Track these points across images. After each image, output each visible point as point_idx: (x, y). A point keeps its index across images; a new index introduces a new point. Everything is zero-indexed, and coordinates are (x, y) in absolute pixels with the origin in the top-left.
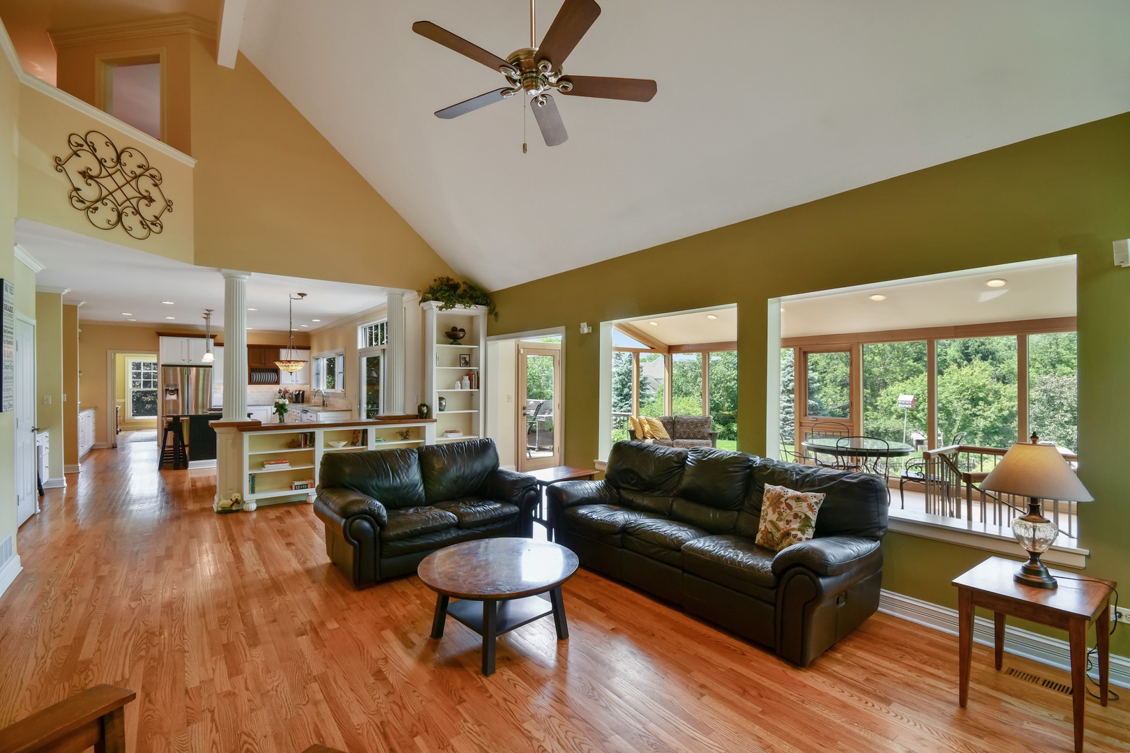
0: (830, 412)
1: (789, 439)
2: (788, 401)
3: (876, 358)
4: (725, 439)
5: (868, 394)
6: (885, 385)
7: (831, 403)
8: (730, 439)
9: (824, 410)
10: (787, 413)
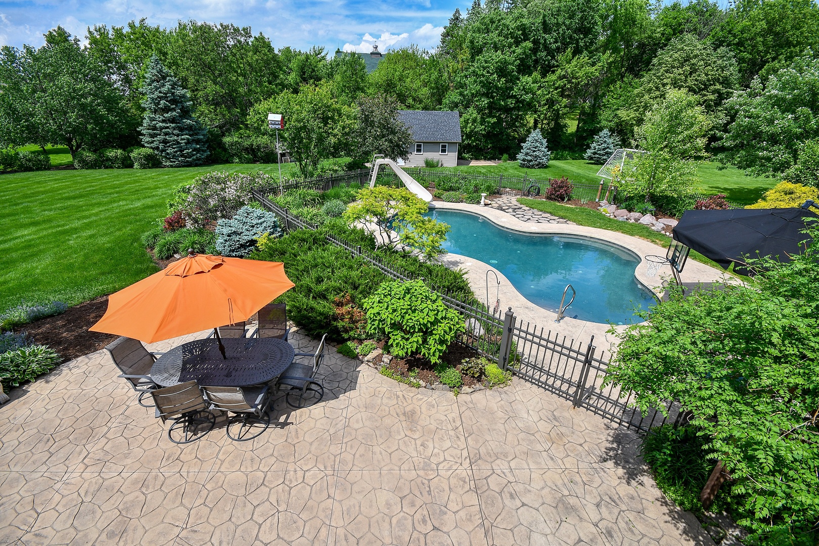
0: (209, 132)
1: (174, 162)
2: (163, 121)
3: (240, 78)
4: (100, 168)
5: (238, 112)
6: (252, 105)
7: (209, 123)
8: (106, 167)
9: (203, 130)
10: (166, 134)
